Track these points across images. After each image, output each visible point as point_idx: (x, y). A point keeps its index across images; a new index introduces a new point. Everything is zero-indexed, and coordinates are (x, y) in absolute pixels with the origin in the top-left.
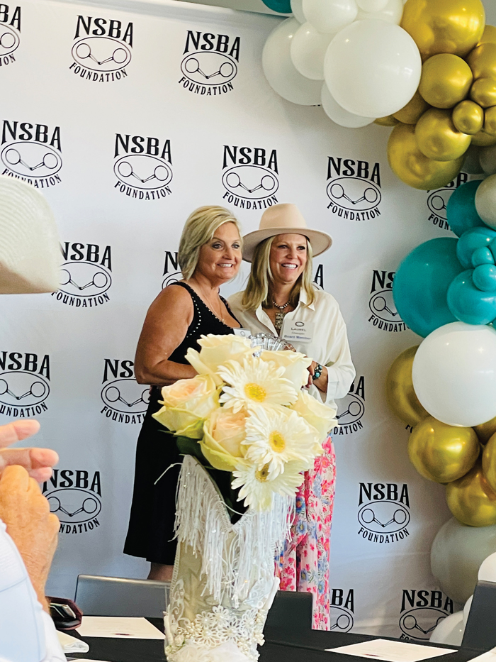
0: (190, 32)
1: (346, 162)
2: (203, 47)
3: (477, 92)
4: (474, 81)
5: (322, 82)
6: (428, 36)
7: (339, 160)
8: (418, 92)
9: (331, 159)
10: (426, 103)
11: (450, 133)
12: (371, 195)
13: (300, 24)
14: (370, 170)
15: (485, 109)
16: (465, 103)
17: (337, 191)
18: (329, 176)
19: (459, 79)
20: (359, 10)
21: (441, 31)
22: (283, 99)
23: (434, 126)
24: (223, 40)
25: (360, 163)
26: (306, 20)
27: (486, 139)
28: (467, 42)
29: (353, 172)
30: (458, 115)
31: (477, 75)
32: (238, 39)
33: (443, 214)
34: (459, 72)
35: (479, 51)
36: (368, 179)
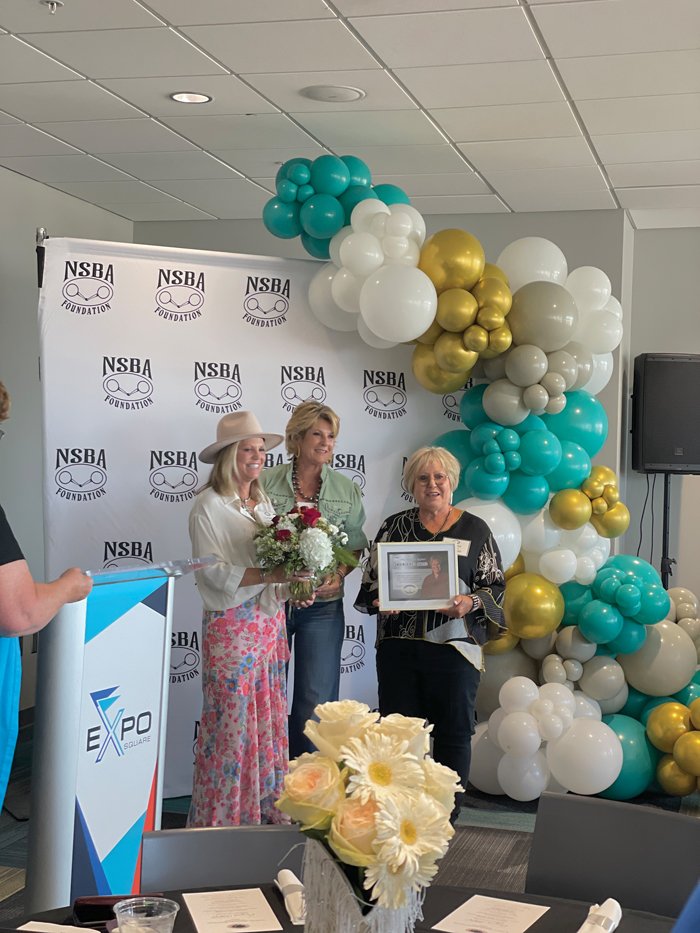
0: (250, 278)
1: (378, 374)
2: (261, 289)
3: (482, 318)
4: (479, 309)
5: (358, 314)
6: (441, 274)
7: (372, 372)
8: (435, 319)
9: (366, 372)
10: (441, 328)
11: (462, 351)
12: (398, 399)
13: (337, 269)
14: (397, 379)
15: (489, 332)
16: (473, 328)
17: (372, 397)
18: (365, 386)
19: (468, 309)
20: (385, 256)
21: (452, 270)
22: (326, 327)
23: (448, 346)
24: (277, 282)
25: (389, 373)
26: (342, 266)
27: (490, 354)
28: (472, 278)
29: (384, 381)
30: (468, 336)
31: (481, 305)
32: (288, 281)
33: (456, 409)
34: (467, 303)
35: (482, 285)
36: (396, 386)
